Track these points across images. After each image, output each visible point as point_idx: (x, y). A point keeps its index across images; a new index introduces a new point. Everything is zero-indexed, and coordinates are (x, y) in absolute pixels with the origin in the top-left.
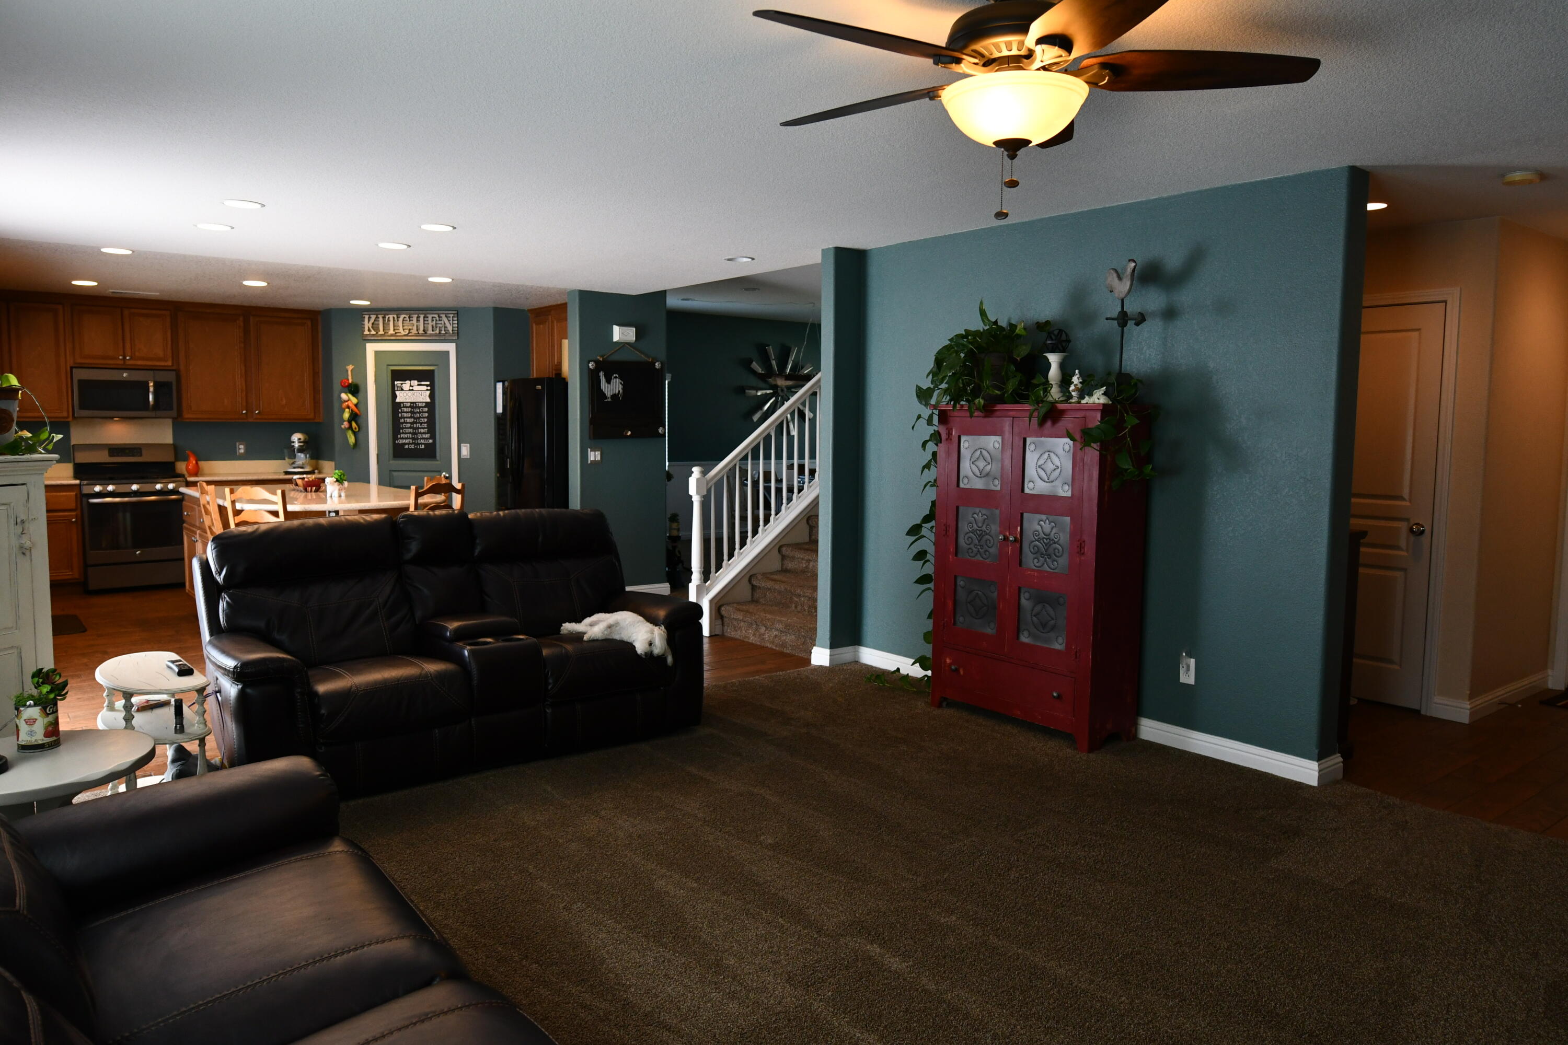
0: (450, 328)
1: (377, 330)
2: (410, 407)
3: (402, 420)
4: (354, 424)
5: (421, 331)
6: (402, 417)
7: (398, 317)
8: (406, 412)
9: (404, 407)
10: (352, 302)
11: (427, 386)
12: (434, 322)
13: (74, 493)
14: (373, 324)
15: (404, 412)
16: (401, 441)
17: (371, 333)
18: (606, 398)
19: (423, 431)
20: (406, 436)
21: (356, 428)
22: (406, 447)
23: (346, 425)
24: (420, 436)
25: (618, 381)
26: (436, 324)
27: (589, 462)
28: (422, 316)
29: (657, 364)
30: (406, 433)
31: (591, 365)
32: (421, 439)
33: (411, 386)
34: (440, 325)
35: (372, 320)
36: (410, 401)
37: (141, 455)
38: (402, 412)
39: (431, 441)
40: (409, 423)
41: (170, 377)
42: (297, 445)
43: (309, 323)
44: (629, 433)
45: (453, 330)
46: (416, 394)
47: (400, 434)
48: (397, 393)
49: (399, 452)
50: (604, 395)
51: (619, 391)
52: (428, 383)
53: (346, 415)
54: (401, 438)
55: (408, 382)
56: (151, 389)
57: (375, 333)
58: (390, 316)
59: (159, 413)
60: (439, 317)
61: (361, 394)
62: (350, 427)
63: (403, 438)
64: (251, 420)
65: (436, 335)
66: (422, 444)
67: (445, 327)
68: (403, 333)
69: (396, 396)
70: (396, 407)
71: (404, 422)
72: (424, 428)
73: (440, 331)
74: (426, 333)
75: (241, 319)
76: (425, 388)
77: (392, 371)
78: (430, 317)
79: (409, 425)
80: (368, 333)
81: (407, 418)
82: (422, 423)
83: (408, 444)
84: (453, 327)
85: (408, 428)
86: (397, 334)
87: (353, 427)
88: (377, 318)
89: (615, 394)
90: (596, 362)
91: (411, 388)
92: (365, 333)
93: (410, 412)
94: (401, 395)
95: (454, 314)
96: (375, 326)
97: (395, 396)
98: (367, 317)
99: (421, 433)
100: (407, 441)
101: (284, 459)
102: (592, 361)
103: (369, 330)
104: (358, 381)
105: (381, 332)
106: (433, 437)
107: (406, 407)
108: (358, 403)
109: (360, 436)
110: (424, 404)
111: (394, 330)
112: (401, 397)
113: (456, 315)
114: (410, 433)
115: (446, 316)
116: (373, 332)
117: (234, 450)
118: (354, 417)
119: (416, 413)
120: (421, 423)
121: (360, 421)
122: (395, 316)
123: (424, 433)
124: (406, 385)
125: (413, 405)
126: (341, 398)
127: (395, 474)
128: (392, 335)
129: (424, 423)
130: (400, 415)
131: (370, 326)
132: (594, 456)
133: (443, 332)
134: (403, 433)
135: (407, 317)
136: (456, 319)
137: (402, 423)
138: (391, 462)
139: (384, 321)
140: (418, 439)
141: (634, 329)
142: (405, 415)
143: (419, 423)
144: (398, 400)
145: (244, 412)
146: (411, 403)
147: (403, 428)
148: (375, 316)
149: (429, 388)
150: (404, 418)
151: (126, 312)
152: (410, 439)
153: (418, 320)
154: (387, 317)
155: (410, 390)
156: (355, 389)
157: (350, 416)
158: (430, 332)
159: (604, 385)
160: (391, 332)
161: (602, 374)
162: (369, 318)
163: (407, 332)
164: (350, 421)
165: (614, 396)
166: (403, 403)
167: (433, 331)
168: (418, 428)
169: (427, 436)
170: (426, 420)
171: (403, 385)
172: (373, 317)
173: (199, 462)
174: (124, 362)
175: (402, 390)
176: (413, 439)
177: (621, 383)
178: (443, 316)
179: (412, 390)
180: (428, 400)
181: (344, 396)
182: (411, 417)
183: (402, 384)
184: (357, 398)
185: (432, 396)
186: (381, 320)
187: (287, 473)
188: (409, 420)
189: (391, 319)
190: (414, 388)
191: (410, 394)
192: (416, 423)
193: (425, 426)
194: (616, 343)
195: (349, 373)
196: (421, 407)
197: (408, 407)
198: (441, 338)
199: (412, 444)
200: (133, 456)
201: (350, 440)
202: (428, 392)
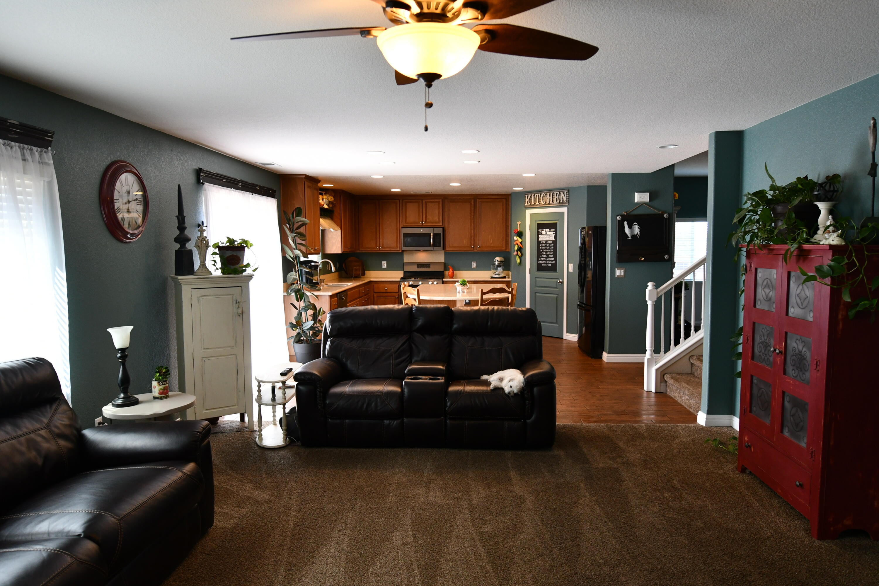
0: (565, 199)
1: (531, 203)
2: (545, 243)
3: (541, 251)
4: (519, 253)
5: (551, 202)
7: (541, 195)
8: (543, 246)
9: (542, 243)
10: (514, 189)
11: (553, 231)
12: (557, 196)
13: (398, 285)
14: (529, 199)
16: (541, 262)
18: (628, 237)
19: (551, 256)
20: (543, 259)
22: (543, 265)
23: (515, 253)
24: (549, 259)
25: (637, 226)
26: (558, 197)
27: (617, 276)
28: (551, 193)
29: (665, 215)
30: (543, 258)
31: (618, 218)
32: (550, 261)
33: (546, 232)
34: (560, 198)
37: (430, 268)
38: (541, 246)
39: (554, 262)
41: (440, 231)
42: (497, 263)
43: (505, 200)
44: (643, 259)
45: (566, 200)
46: (548, 236)
47: (540, 258)
48: (539, 235)
49: (540, 268)
50: (627, 236)
51: (637, 233)
52: (554, 230)
53: (516, 248)
54: (540, 260)
55: (545, 230)
56: (432, 237)
59: (436, 248)
60: (560, 193)
61: (523, 237)
62: (517, 254)
63: (541, 260)
64: (476, 251)
65: (558, 203)
66: (550, 263)
67: (562, 199)
68: (543, 203)
69: (539, 238)
70: (539, 243)
71: (543, 252)
72: (551, 255)
73: (560, 201)
74: (553, 203)
75: (473, 201)
76: (552, 233)
77: (538, 224)
78: (555, 193)
79: (545, 253)
80: (527, 204)
83: (544, 263)
84: (566, 198)
85: (544, 255)
86: (540, 204)
87: (519, 255)
88: (531, 196)
89: (634, 235)
90: (622, 216)
91: (546, 233)
92: (526, 204)
93: (545, 246)
94: (541, 237)
95: (567, 191)
96: (530, 200)
97: (538, 238)
98: (527, 196)
99: (550, 258)
100: (543, 262)
101: (492, 270)
102: (619, 215)
103: (527, 203)
104: (521, 230)
105: (533, 203)
106: (555, 260)
107: (543, 243)
108: (522, 242)
109: (523, 258)
110: (552, 242)
111: (539, 202)
112: (542, 238)
113: (568, 192)
114: (545, 257)
115: (563, 193)
116: (529, 204)
117: (471, 265)
118: (519, 249)
119: (548, 247)
120: (550, 252)
121: (523, 251)
122: (539, 194)
124: (544, 232)
125: (547, 242)
126: (514, 239)
127: (537, 279)
128: (538, 205)
129: (552, 252)
130: (540, 248)
131: (528, 200)
132: (619, 273)
133: (561, 202)
134: (542, 258)
135: (545, 194)
136: (568, 194)
137: (541, 252)
138: (536, 273)
139: (534, 197)
140: (548, 261)
141: (649, 194)
142: (543, 248)
144: (540, 240)
145: (472, 247)
146: (546, 241)
147: (542, 255)
148: (530, 195)
149: (554, 233)
150: (542, 249)
151: (424, 201)
152: (544, 260)
153: (550, 196)
154: (536, 195)
155: (545, 234)
156: (520, 234)
157: (517, 249)
158: (555, 202)
159: (627, 230)
160: (537, 203)
161: (625, 223)
162: (528, 196)
163: (545, 202)
164: (518, 251)
165: (633, 236)
166: (542, 241)
167: (556, 201)
168: (548, 255)
169: (553, 259)
170: (552, 250)
172: (529, 195)
173: (454, 271)
174: (422, 224)
175: (542, 234)
176: (546, 261)
177: (639, 228)
178: (562, 192)
179: (546, 234)
180: (554, 239)
181: (515, 238)
182: (545, 249)
183: (542, 231)
184: (521, 239)
185: (556, 237)
187: (492, 277)
188: (544, 250)
189: (538, 196)
190: (547, 233)
191: (545, 236)
192: (548, 252)
193: (552, 253)
194: (637, 203)
195: (519, 225)
196: (550, 243)
197: (544, 243)
198: (560, 205)
199: (545, 263)
200: (427, 268)
201: (517, 261)
202: (554, 235)
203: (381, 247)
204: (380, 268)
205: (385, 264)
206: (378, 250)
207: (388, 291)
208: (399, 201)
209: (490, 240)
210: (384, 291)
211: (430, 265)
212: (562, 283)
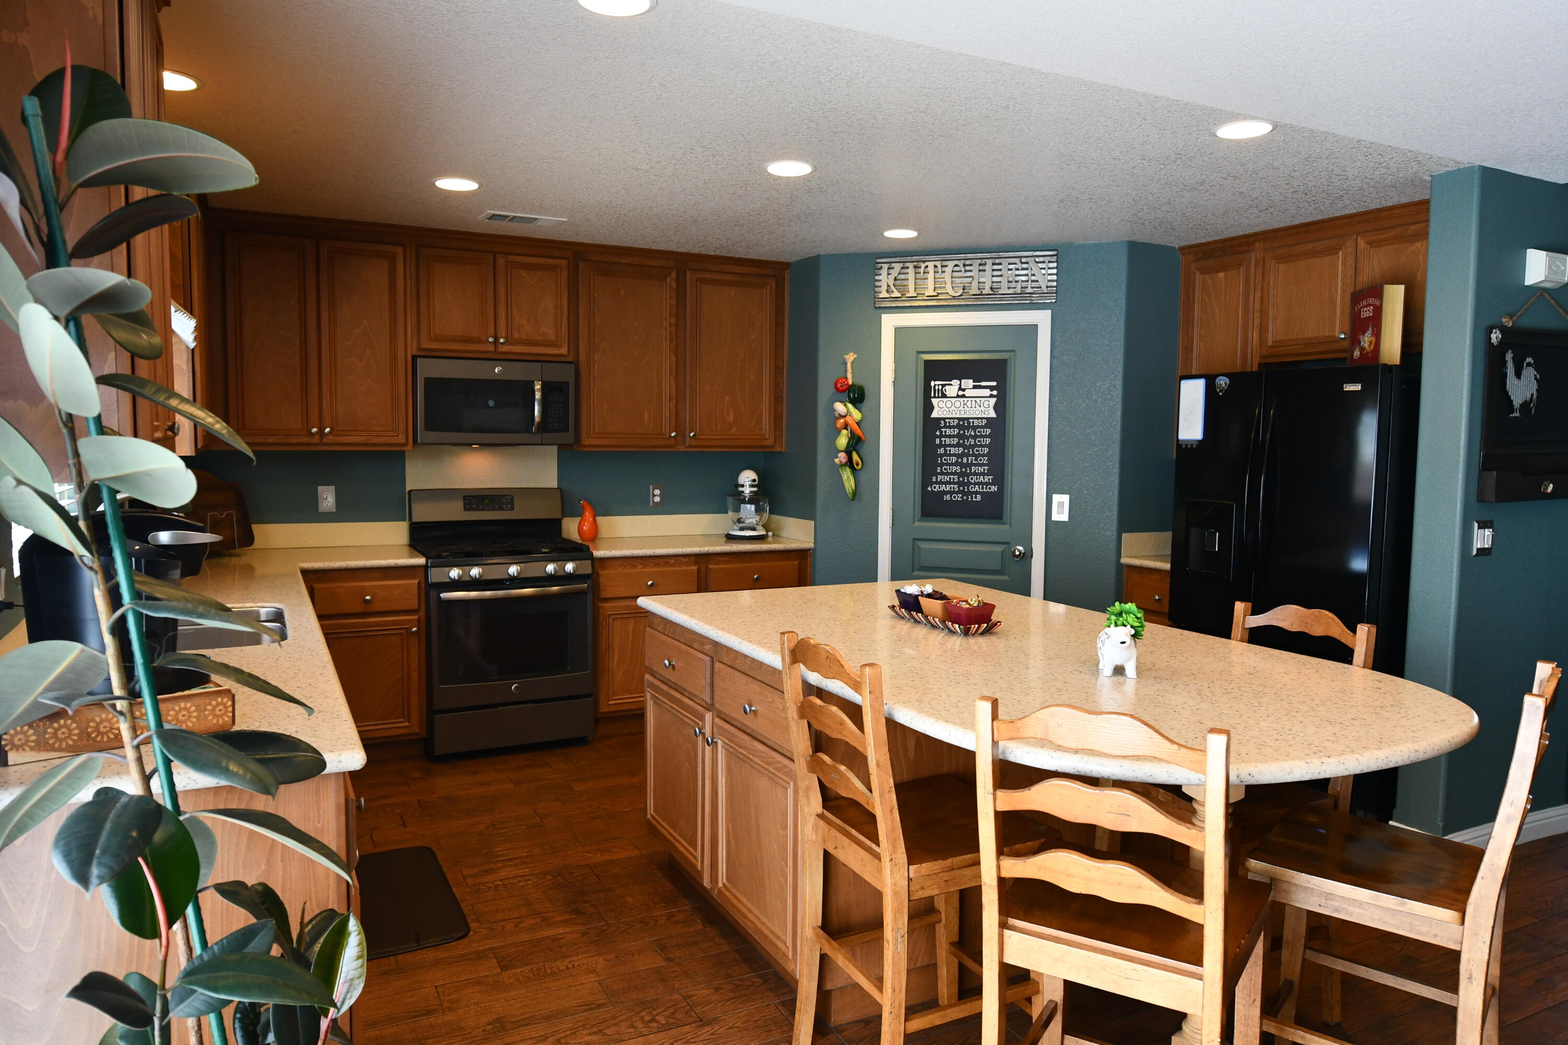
0: (1043, 284)
1: (903, 289)
2: (958, 426)
3: (942, 451)
4: (855, 456)
5: (987, 290)
6: (940, 446)
7: (943, 266)
8: (950, 436)
9: (945, 427)
10: (884, 234)
11: (991, 388)
12: (1013, 271)
13: (416, 581)
14: (896, 278)
15: (946, 436)
16: (937, 488)
17: (893, 295)
18: (1513, 409)
19: (981, 469)
20: (947, 478)
21: (858, 464)
22: (948, 497)
23: (842, 457)
24: (974, 479)
25: (1531, 371)
26: (1017, 275)
27: (1475, 552)
28: (989, 261)
30: (947, 474)
31: (1495, 336)
32: (975, 484)
33: (960, 389)
34: (1025, 278)
35: (895, 273)
36: (958, 416)
37: (512, 509)
38: (941, 436)
39: (994, 488)
40: (954, 455)
41: (564, 374)
42: (747, 490)
43: (773, 283)
44: (1550, 488)
45: (1047, 287)
46: (969, 404)
47: (937, 474)
48: (935, 401)
49: (934, 506)
52: (994, 384)
53: (843, 441)
54: (937, 483)
55: (955, 382)
56: (538, 395)
57: (899, 295)
58: (927, 263)
59: (547, 436)
60: (1021, 262)
61: (866, 404)
62: (849, 462)
63: (941, 483)
64: (683, 449)
65: (1013, 296)
66: (976, 493)
67: (1034, 282)
68: (952, 294)
69: (931, 408)
70: (931, 426)
71: (945, 454)
72: (983, 465)
73: (1023, 288)
74: (995, 292)
75: (674, 274)
76: (987, 392)
77: (927, 363)
78: (1004, 262)
79: (954, 459)
80: (888, 295)
81: (950, 446)
82: (980, 455)
83: (951, 493)
84: (1048, 281)
85: (952, 464)
86: (941, 297)
87: (855, 462)
88: (905, 267)
89: (1525, 402)
90: (1503, 330)
91: (961, 393)
92: (880, 296)
93: (958, 436)
94: (941, 405)
95: (1050, 256)
96: (900, 283)
97: (929, 407)
98: (886, 264)
99: (975, 474)
100: (948, 487)
101: (727, 513)
102: (1493, 329)
103: (888, 291)
104: (859, 382)
105: (912, 293)
106: (999, 480)
107: (950, 427)
108: (862, 420)
109: (863, 476)
110: (985, 422)
111: (934, 290)
112: (941, 409)
113: (1055, 259)
114: (955, 473)
115: (1035, 261)
116: (896, 294)
117: (647, 497)
118: (855, 443)
119: (968, 438)
120: (977, 456)
121: (864, 450)
122: (938, 263)
123: (983, 474)
124: (952, 389)
125: (964, 424)
126: (833, 411)
127: (923, 545)
128: (931, 298)
129: (983, 455)
130: (938, 441)
131: (891, 283)
132: (1482, 538)
133: (1029, 290)
134: (942, 473)
135: (961, 263)
136: (1055, 264)
137: (941, 456)
138: (917, 524)
139: (917, 272)
140: (969, 483)
142: (948, 441)
143: (973, 455)
144: (935, 415)
145: (673, 434)
146: (960, 419)
147: (942, 465)
148: (900, 263)
149: (995, 393)
150: (945, 446)
151: (501, 261)
152: (954, 483)
153: (981, 269)
154: (923, 265)
155: (958, 396)
156: (860, 395)
157: (849, 442)
158: (1002, 290)
159: (1512, 383)
160: (930, 292)
161: (1509, 356)
162: (889, 267)
163: (960, 291)
164: (848, 452)
165: (1524, 407)
166: (944, 419)
167: (1009, 288)
168: (970, 465)
169: (988, 479)
170: (986, 450)
171: (947, 387)
172: (897, 267)
173: (597, 518)
174: (496, 348)
175: (944, 396)
176: (960, 483)
177: (1536, 378)
178: (1030, 261)
180: (992, 414)
181: (840, 407)
182: (958, 445)
183: (943, 386)
184: (862, 411)
185: (1000, 407)
186: (911, 271)
187: (730, 538)
188: (953, 450)
189: (931, 269)
190: (967, 393)
191: (958, 404)
192: (968, 455)
193: (985, 460)
194: (1534, 289)
195: (849, 365)
196: (978, 427)
197: (953, 427)
198: (1023, 301)
199: (957, 493)
200: (501, 509)
201: (847, 485)
202: (993, 400)
203: (327, 430)
204: (311, 513)
205: (328, 498)
206: (316, 439)
207: (376, 607)
208: (404, 251)
209: (728, 412)
210: (359, 609)
211: (512, 499)
212: (1027, 556)
